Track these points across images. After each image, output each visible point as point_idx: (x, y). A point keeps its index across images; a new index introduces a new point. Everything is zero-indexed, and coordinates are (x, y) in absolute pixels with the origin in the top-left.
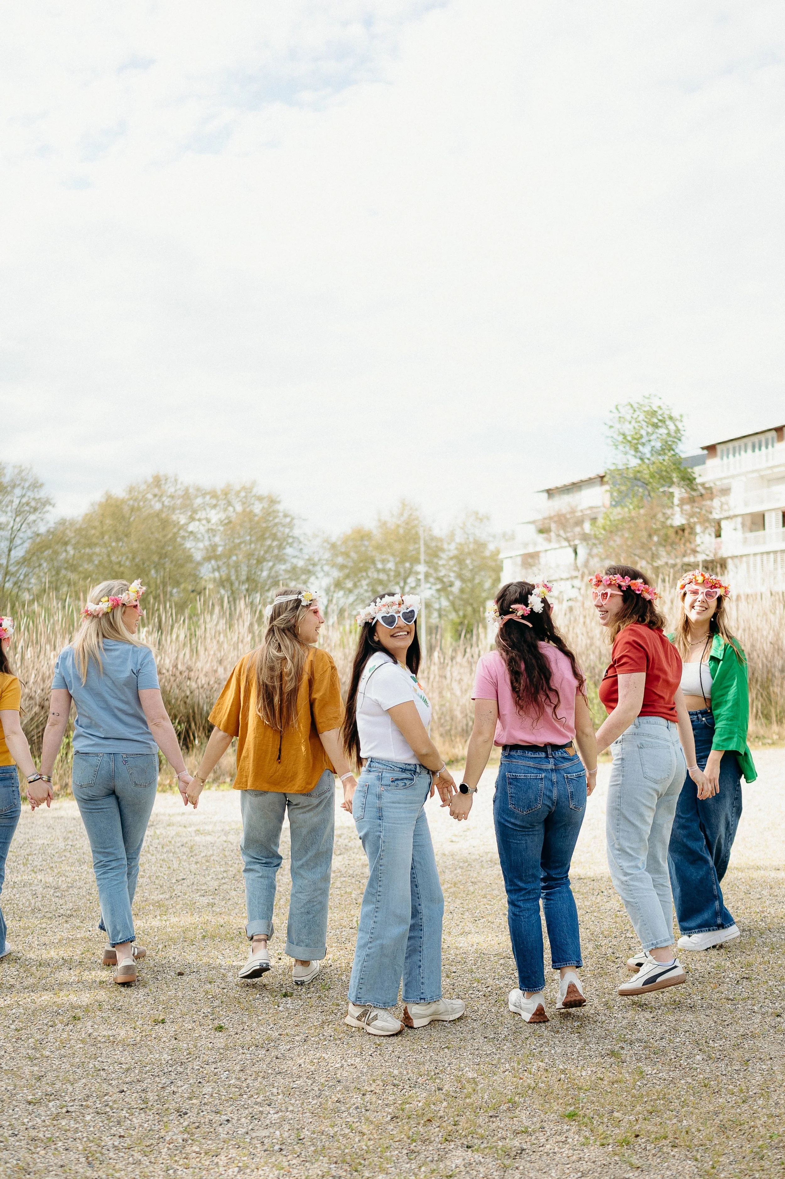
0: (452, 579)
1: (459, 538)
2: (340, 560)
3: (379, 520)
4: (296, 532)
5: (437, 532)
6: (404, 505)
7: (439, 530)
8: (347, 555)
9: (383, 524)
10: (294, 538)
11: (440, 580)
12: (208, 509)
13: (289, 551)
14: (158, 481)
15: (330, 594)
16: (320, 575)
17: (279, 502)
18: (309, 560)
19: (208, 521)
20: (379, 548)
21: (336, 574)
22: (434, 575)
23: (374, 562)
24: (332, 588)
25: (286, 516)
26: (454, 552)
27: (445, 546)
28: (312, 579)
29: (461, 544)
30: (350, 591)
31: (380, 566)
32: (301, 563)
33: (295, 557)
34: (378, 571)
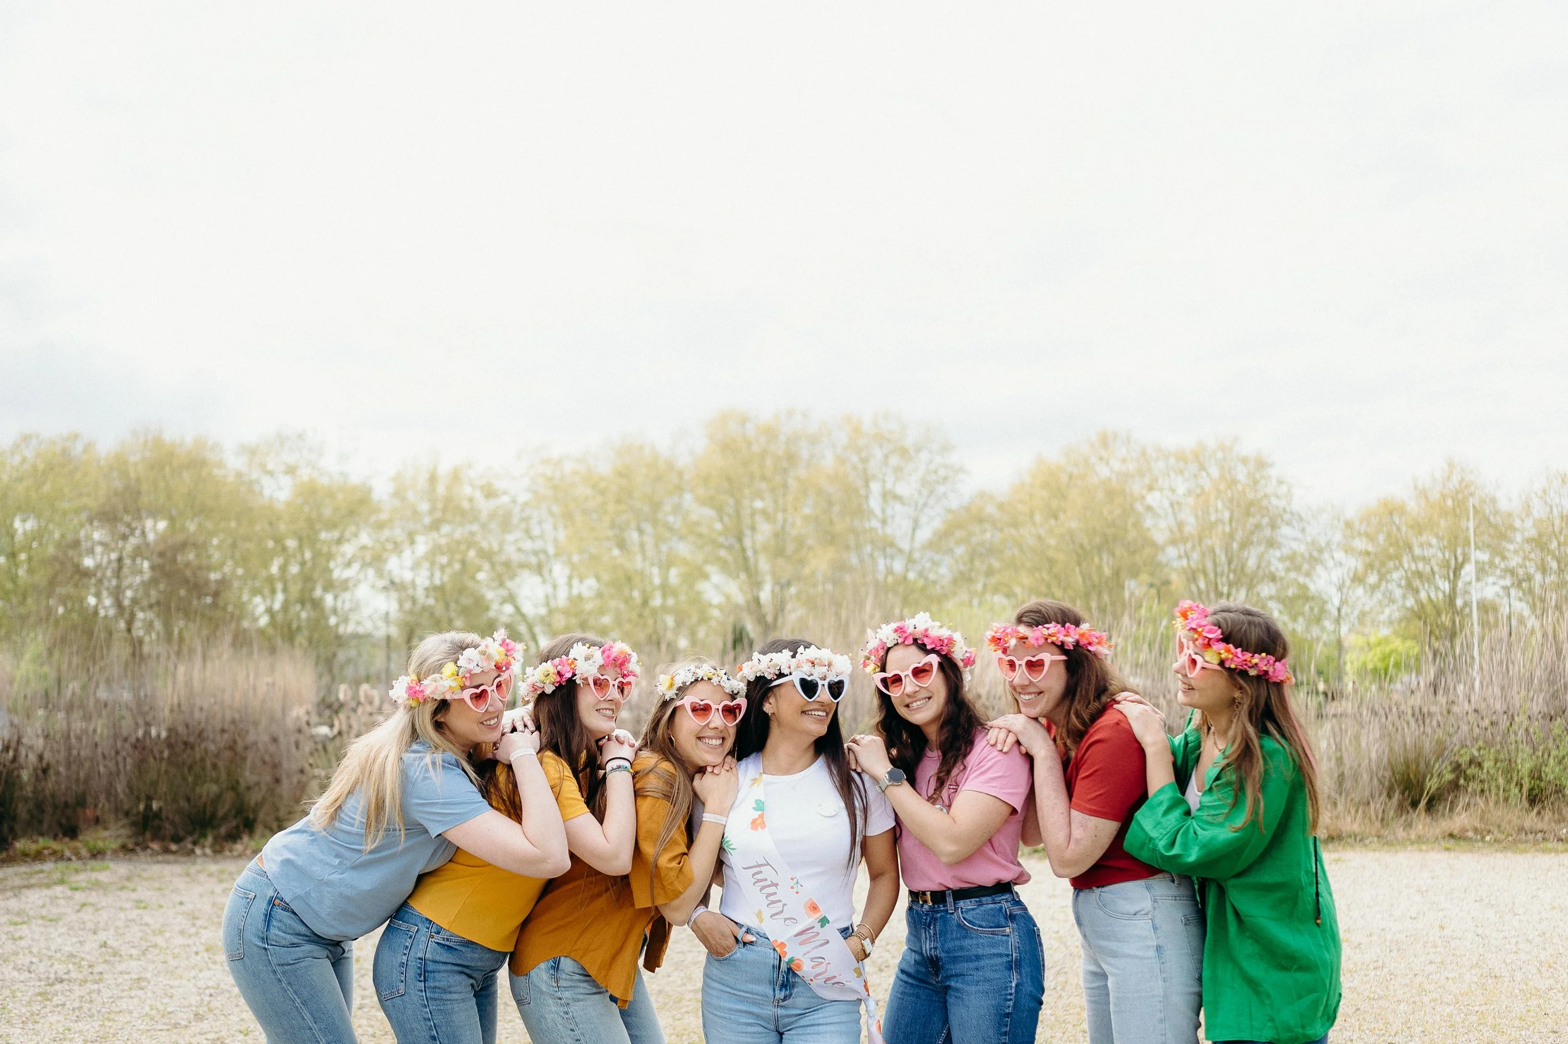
0: (1532, 570)
1: (1539, 511)
2: (1360, 544)
3: (1416, 487)
4: (1296, 506)
5: (1503, 505)
6: (1451, 465)
7: (1508, 501)
8: (1371, 538)
9: (1423, 494)
10: (1292, 513)
11: (1512, 572)
12: (1172, 475)
13: (1285, 530)
14: (1105, 441)
15: (1345, 590)
16: (1330, 563)
17: (1271, 465)
18: (1313, 543)
19: (1173, 491)
20: (1418, 528)
21: (1354, 564)
22: (1503, 566)
23: (1410, 548)
24: (1348, 583)
25: (1280, 483)
26: (1532, 533)
27: (1517, 524)
28: (1319, 569)
29: (1541, 521)
30: (1374, 588)
31: (1417, 551)
32: (1301, 548)
33: (1295, 539)
34: (1414, 559)
